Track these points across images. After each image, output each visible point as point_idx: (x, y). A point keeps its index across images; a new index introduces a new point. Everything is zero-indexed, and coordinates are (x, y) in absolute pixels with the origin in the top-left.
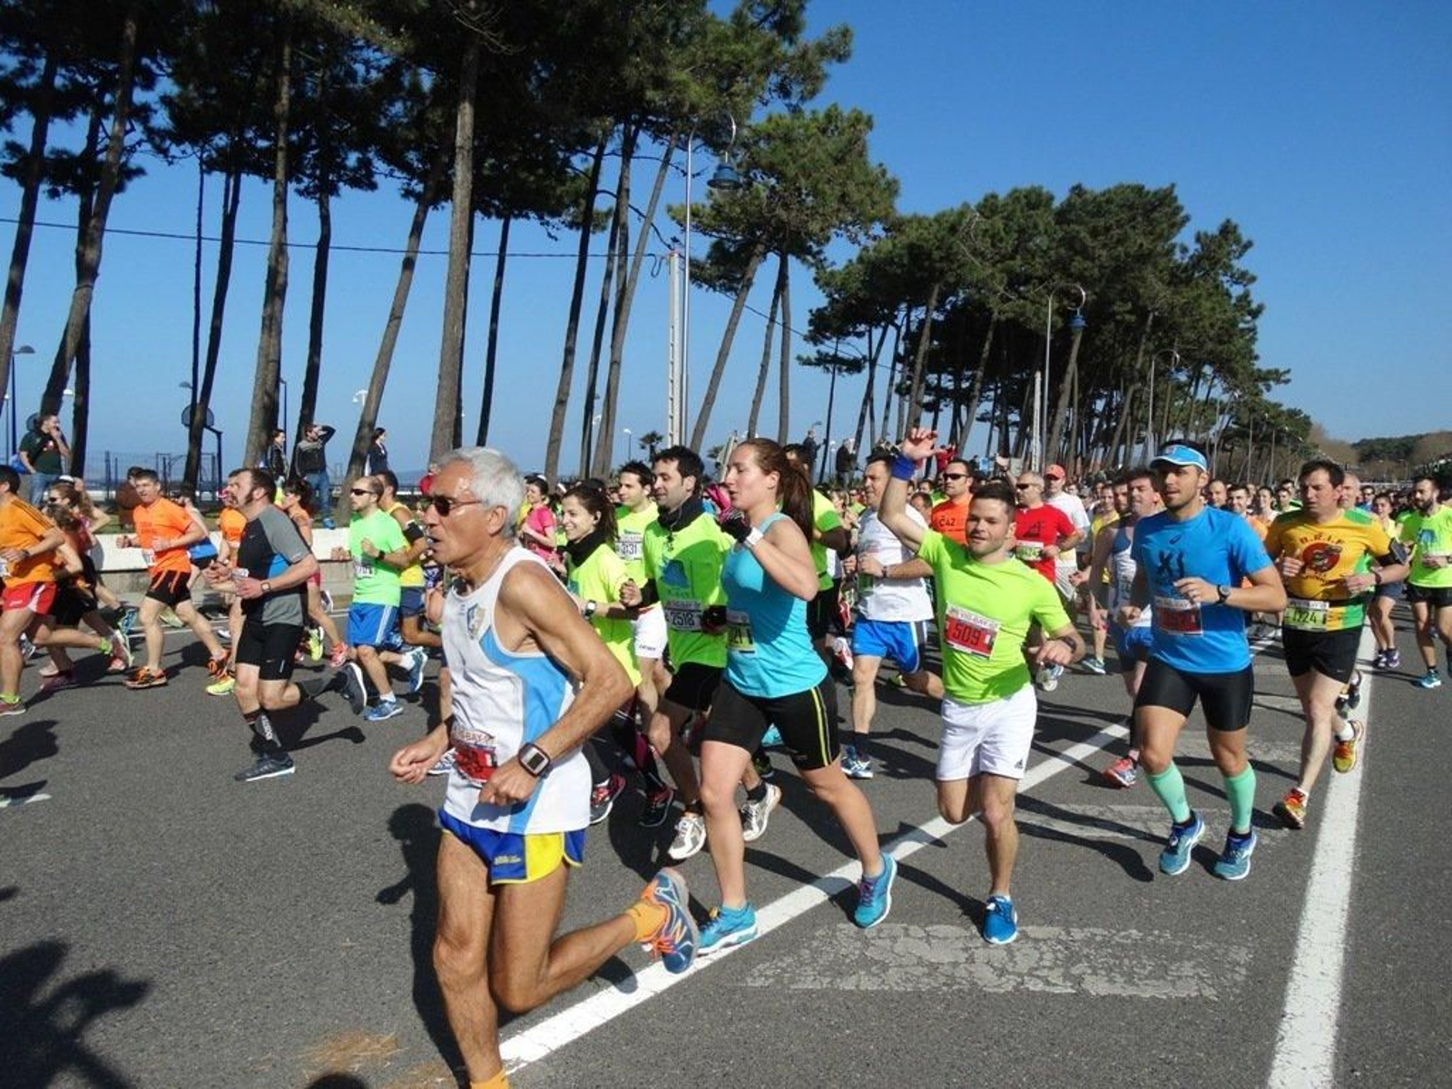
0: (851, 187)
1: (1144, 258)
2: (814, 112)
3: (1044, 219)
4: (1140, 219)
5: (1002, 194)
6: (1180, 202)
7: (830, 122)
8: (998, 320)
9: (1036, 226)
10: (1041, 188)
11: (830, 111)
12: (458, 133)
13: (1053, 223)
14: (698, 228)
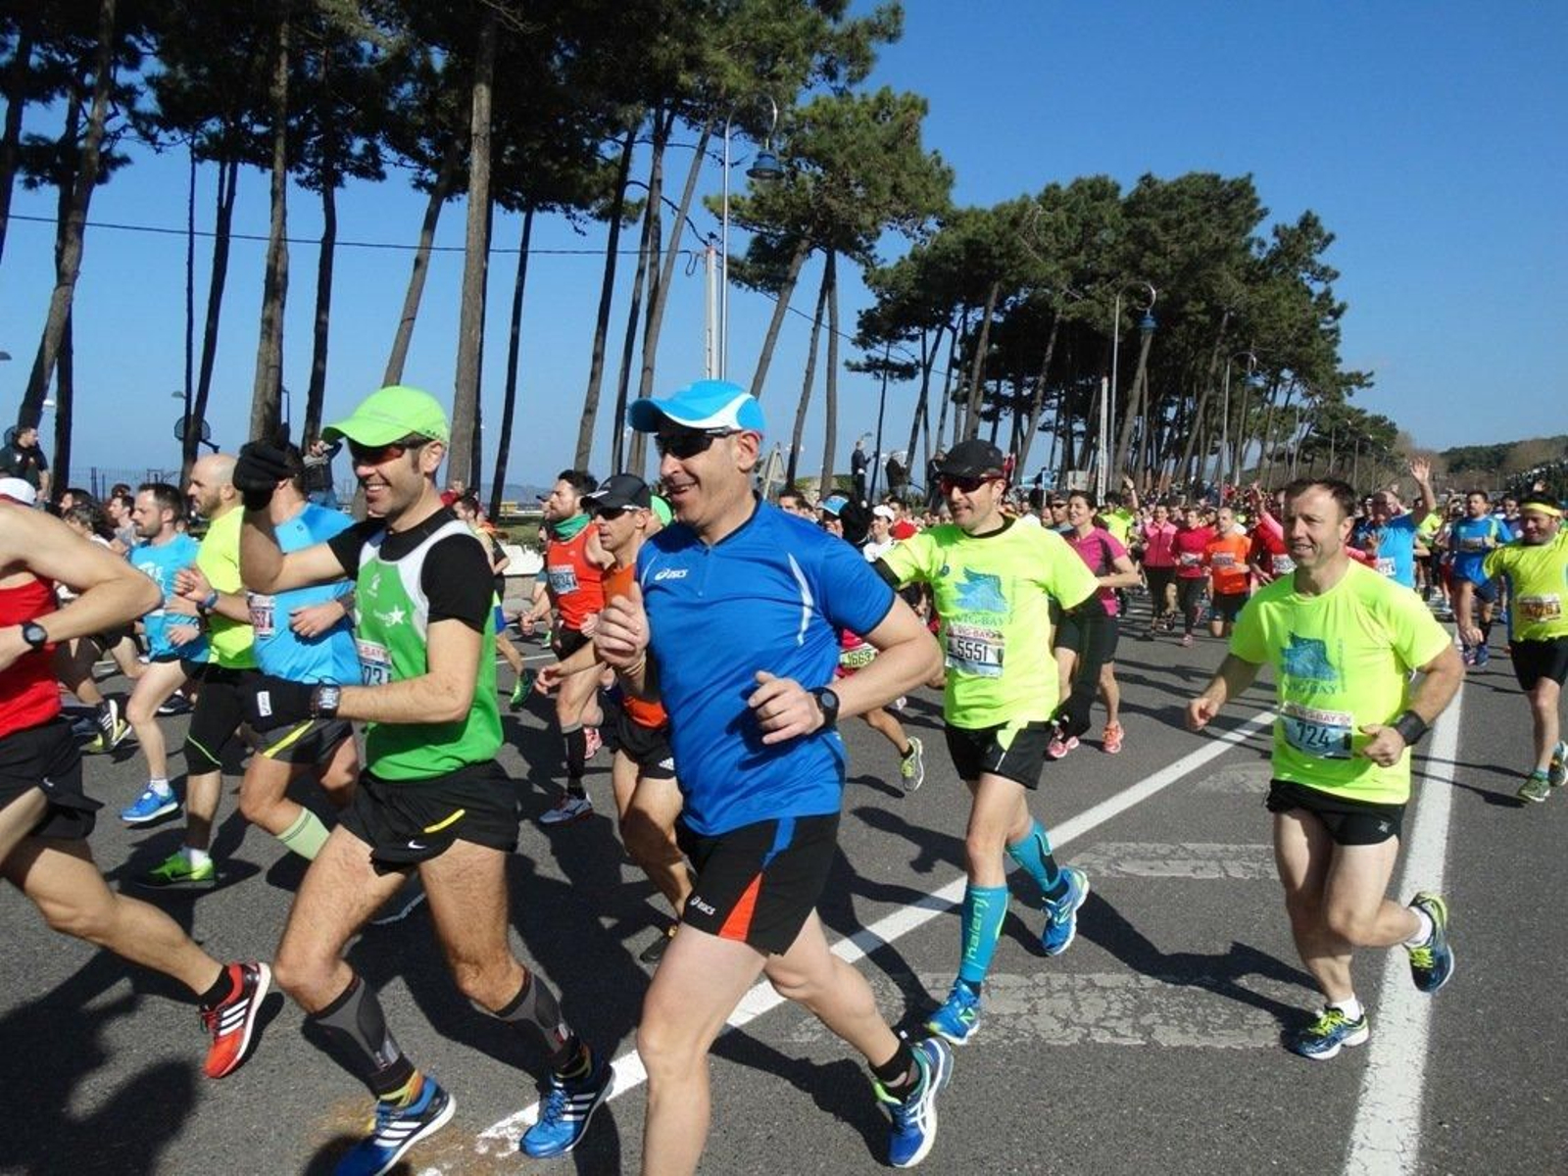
0: (904, 177)
1: (1221, 253)
2: (863, 96)
3: (1109, 212)
4: (1215, 211)
5: (1065, 185)
6: (1258, 194)
7: (882, 107)
8: (1062, 322)
9: (1101, 218)
10: (1106, 177)
11: (882, 94)
12: (474, 118)
13: (1120, 215)
14: (738, 221)
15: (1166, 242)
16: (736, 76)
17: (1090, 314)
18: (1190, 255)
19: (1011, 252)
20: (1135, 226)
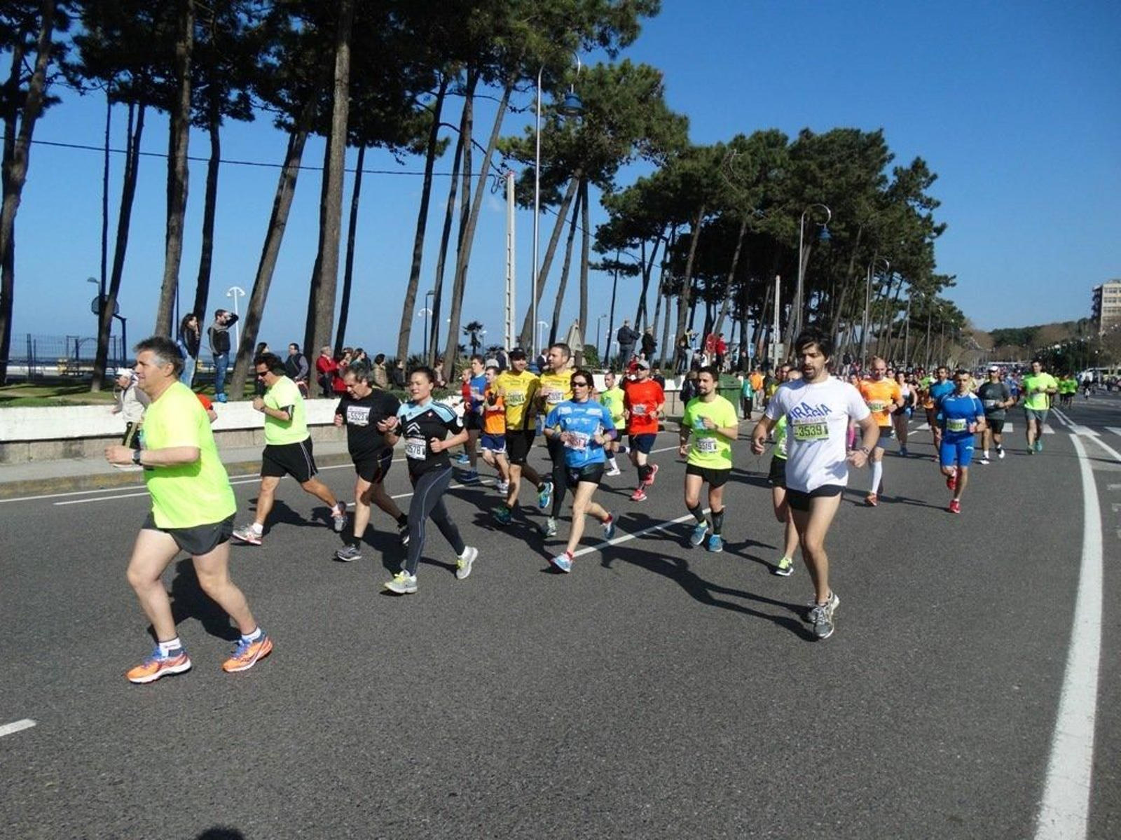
0: (654, 121)
1: (861, 186)
2: (610, 65)
3: (780, 155)
4: (856, 156)
5: (748, 135)
6: (887, 143)
7: (624, 74)
8: (750, 235)
9: (775, 161)
10: (777, 131)
11: (624, 64)
12: (337, 67)
13: (787, 159)
14: (516, 157)
15: (822, 178)
16: (534, 38)
17: (772, 229)
18: (839, 187)
19: (715, 183)
20: (798, 165)
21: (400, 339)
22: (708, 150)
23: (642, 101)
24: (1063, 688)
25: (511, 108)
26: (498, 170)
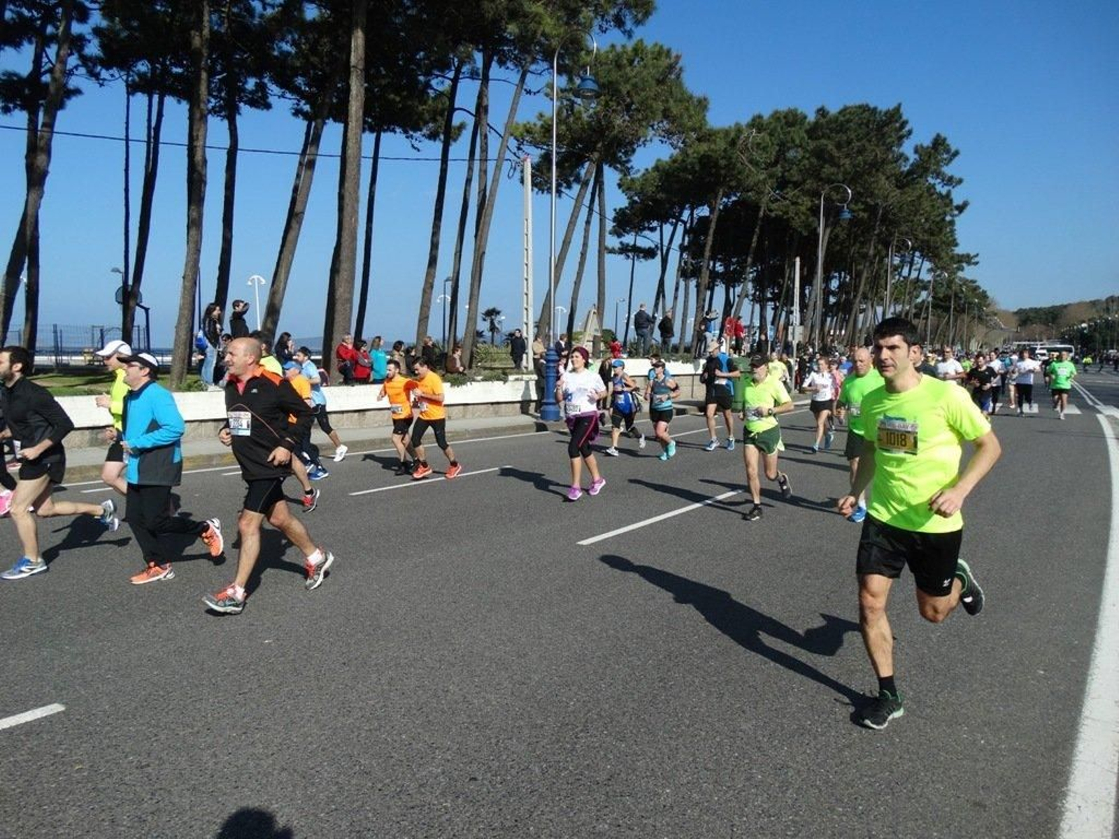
1: (878, 165)
3: (798, 134)
4: (874, 133)
6: (906, 118)
7: (637, 55)
8: (766, 216)
9: (793, 141)
10: (796, 110)
12: (353, 54)
13: (806, 138)
14: (531, 142)
15: (839, 158)
16: (549, 23)
17: (787, 212)
18: (857, 166)
19: (730, 166)
20: (816, 145)
21: (419, 326)
22: (727, 133)
23: (660, 82)
24: (1090, 672)
25: (525, 90)
26: (515, 154)
